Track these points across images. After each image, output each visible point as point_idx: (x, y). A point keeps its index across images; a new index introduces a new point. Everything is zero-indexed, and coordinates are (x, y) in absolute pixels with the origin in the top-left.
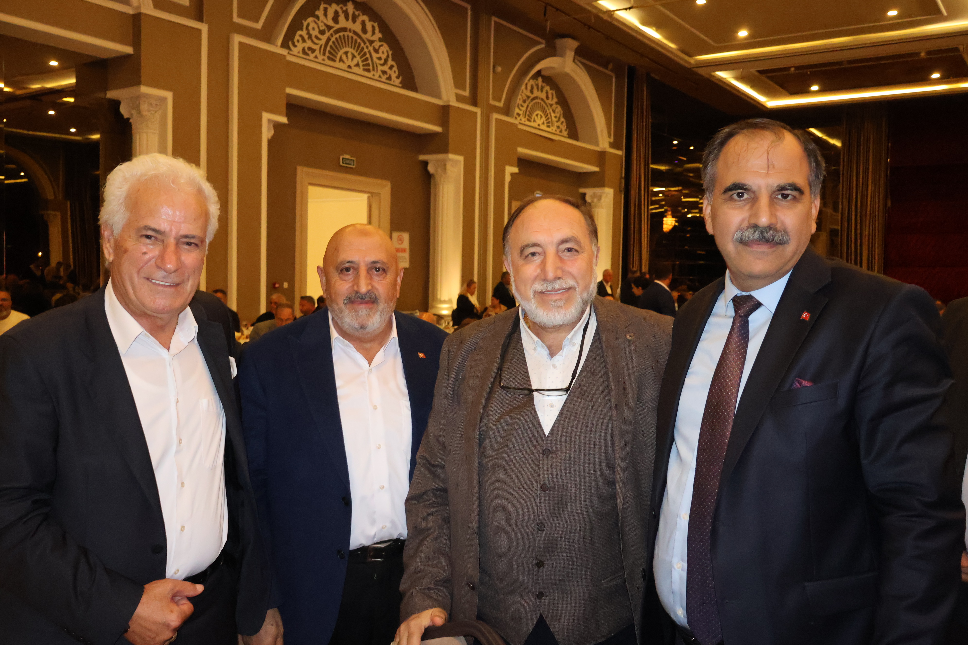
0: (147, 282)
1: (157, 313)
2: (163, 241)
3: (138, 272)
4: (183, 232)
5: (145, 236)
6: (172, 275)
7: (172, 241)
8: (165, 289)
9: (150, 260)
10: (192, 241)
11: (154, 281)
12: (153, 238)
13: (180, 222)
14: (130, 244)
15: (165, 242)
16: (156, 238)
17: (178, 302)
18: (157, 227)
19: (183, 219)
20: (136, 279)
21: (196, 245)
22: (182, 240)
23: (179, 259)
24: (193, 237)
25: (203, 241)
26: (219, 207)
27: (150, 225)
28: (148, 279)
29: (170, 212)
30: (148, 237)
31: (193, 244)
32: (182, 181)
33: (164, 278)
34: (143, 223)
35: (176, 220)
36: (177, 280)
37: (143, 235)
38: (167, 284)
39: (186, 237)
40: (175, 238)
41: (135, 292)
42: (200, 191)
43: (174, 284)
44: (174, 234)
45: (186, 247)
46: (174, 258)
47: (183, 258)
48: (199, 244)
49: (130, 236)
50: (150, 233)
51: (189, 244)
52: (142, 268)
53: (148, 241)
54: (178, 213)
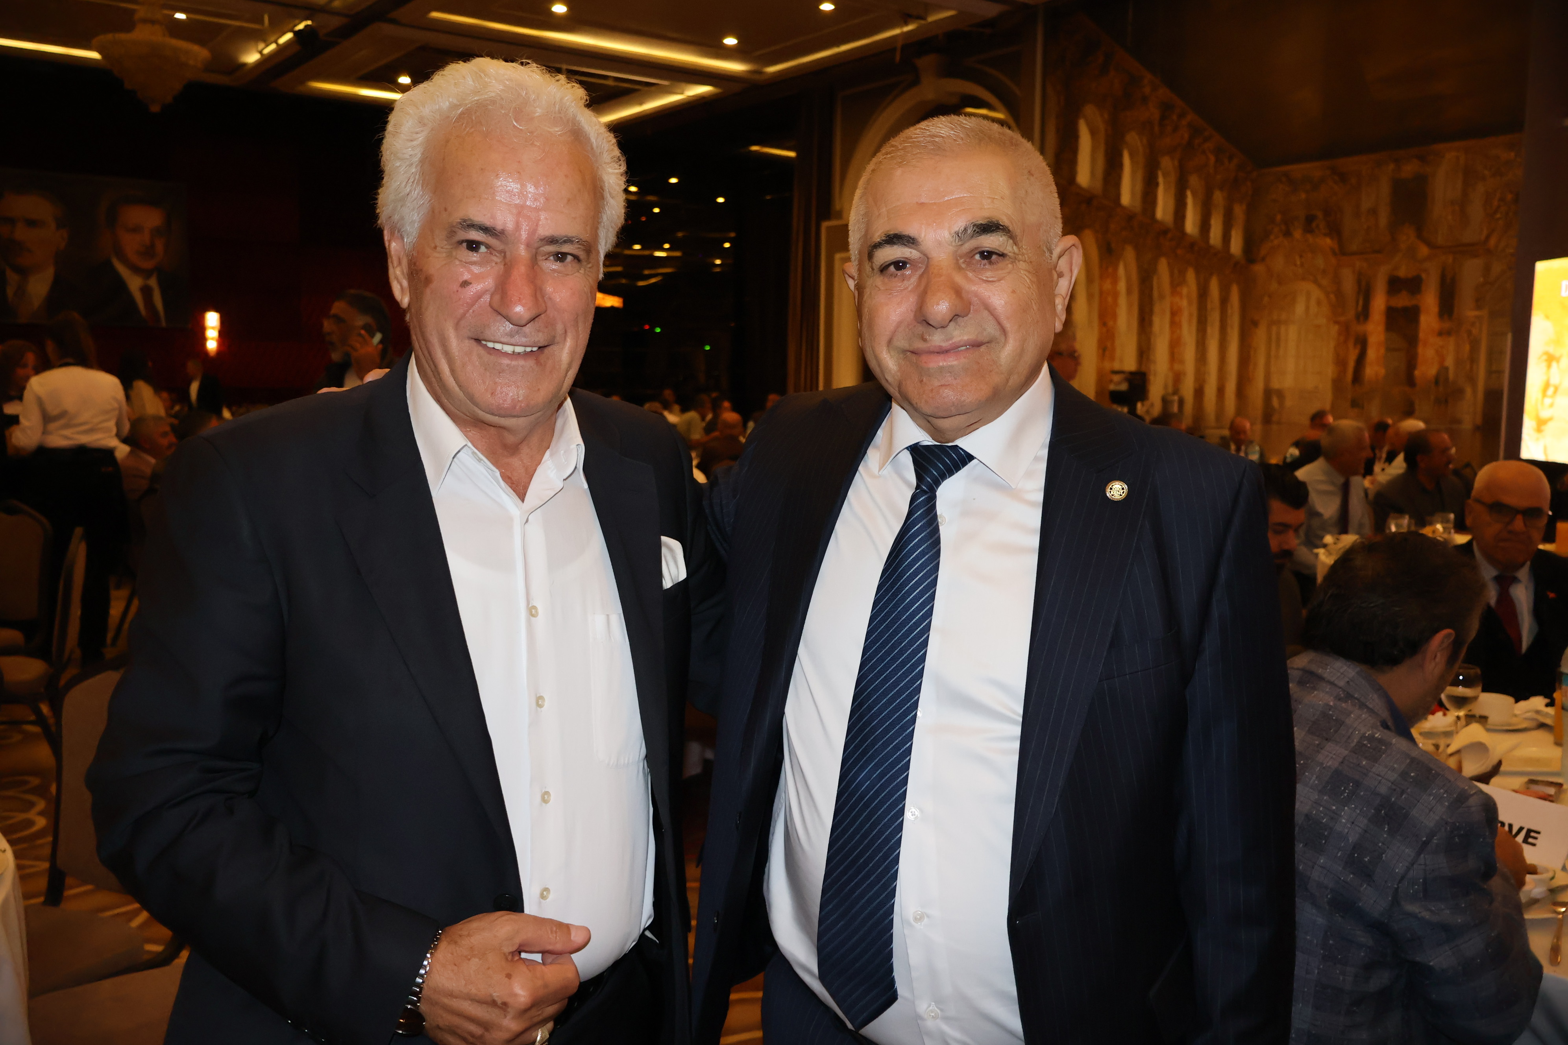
0: (477, 349)
1: (500, 416)
2: (503, 253)
3: (457, 326)
4: (546, 229)
5: (465, 245)
6: (527, 329)
7: (522, 251)
8: (514, 363)
9: (479, 296)
10: (566, 248)
11: (490, 345)
12: (483, 249)
13: (537, 210)
14: (435, 264)
15: (508, 254)
16: (488, 247)
17: (545, 389)
18: (487, 221)
19: (542, 200)
20: (454, 343)
21: (576, 258)
22: (542, 249)
23: (538, 293)
24: (568, 241)
25: (589, 248)
26: (623, 168)
27: (472, 217)
28: (478, 341)
29: (514, 186)
30: (473, 246)
31: (569, 258)
32: (539, 112)
33: (511, 335)
34: (458, 216)
35: (528, 203)
36: (541, 339)
37: (461, 242)
38: (519, 349)
39: (552, 241)
40: (528, 245)
41: (453, 371)
42: (577, 135)
43: (535, 349)
44: (524, 235)
45: (556, 266)
46: (527, 291)
47: (549, 289)
48: (582, 254)
49: (435, 247)
50: (474, 235)
51: (560, 257)
52: (463, 316)
53: (474, 257)
54: (531, 189)
